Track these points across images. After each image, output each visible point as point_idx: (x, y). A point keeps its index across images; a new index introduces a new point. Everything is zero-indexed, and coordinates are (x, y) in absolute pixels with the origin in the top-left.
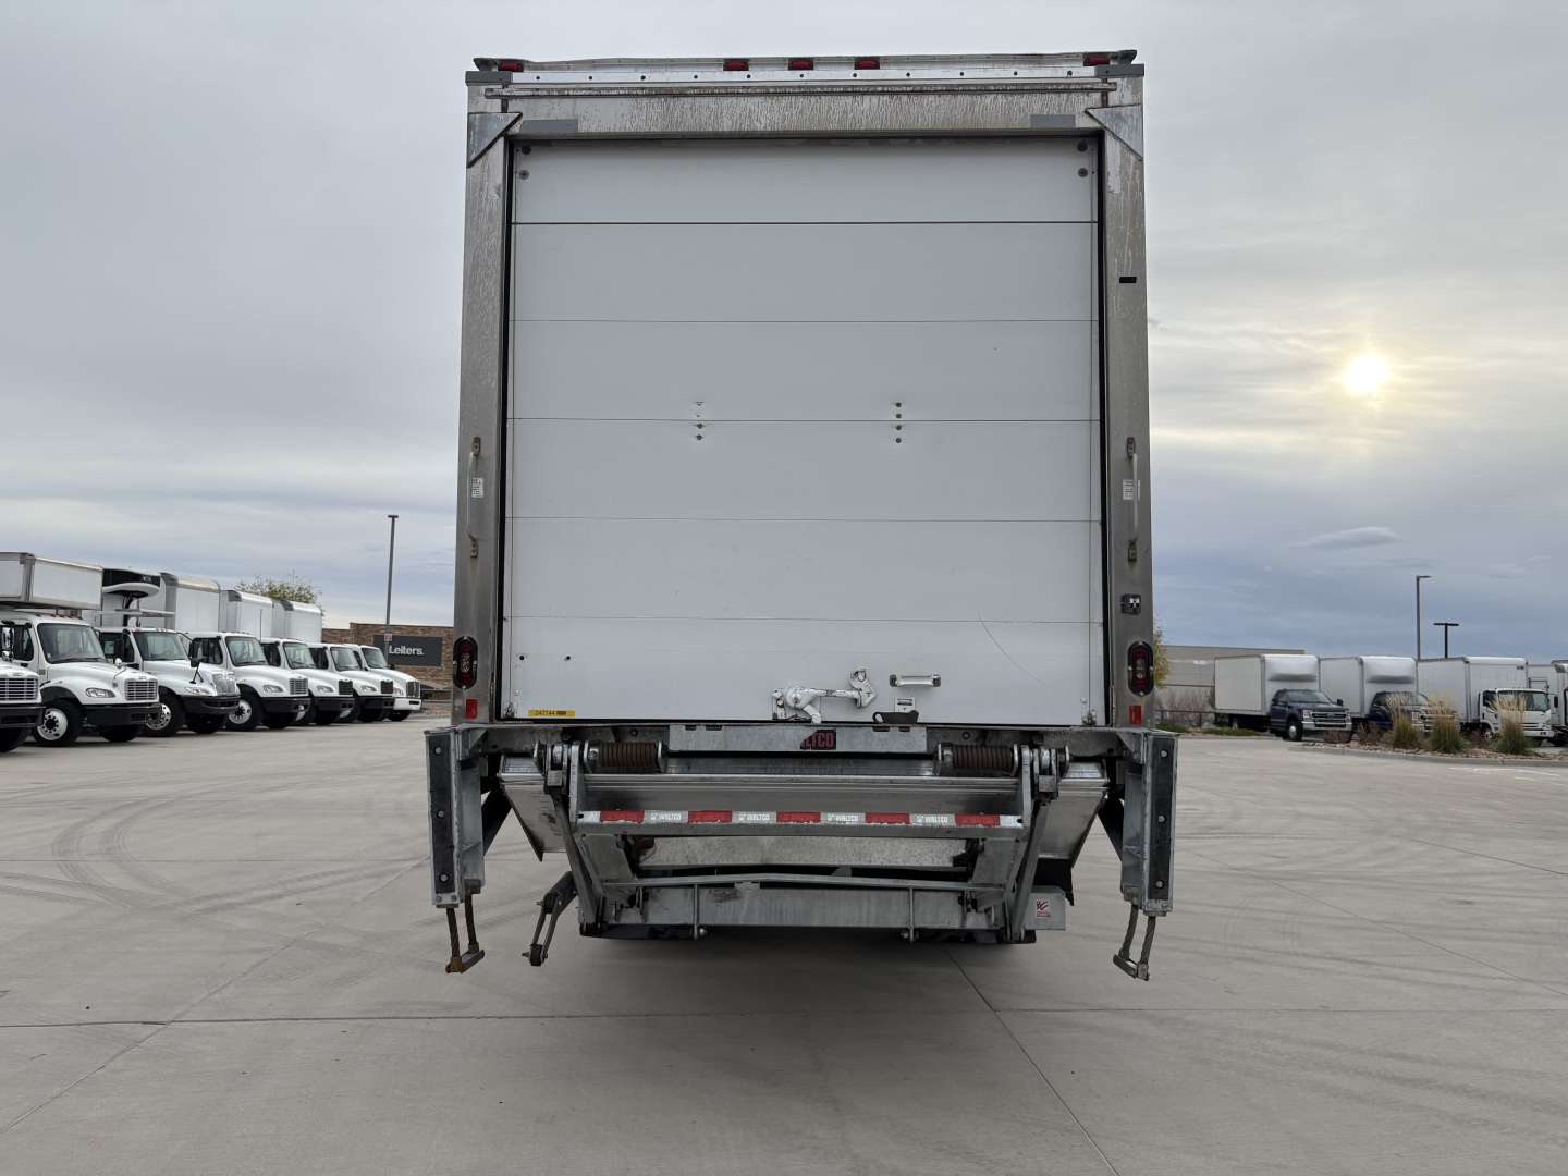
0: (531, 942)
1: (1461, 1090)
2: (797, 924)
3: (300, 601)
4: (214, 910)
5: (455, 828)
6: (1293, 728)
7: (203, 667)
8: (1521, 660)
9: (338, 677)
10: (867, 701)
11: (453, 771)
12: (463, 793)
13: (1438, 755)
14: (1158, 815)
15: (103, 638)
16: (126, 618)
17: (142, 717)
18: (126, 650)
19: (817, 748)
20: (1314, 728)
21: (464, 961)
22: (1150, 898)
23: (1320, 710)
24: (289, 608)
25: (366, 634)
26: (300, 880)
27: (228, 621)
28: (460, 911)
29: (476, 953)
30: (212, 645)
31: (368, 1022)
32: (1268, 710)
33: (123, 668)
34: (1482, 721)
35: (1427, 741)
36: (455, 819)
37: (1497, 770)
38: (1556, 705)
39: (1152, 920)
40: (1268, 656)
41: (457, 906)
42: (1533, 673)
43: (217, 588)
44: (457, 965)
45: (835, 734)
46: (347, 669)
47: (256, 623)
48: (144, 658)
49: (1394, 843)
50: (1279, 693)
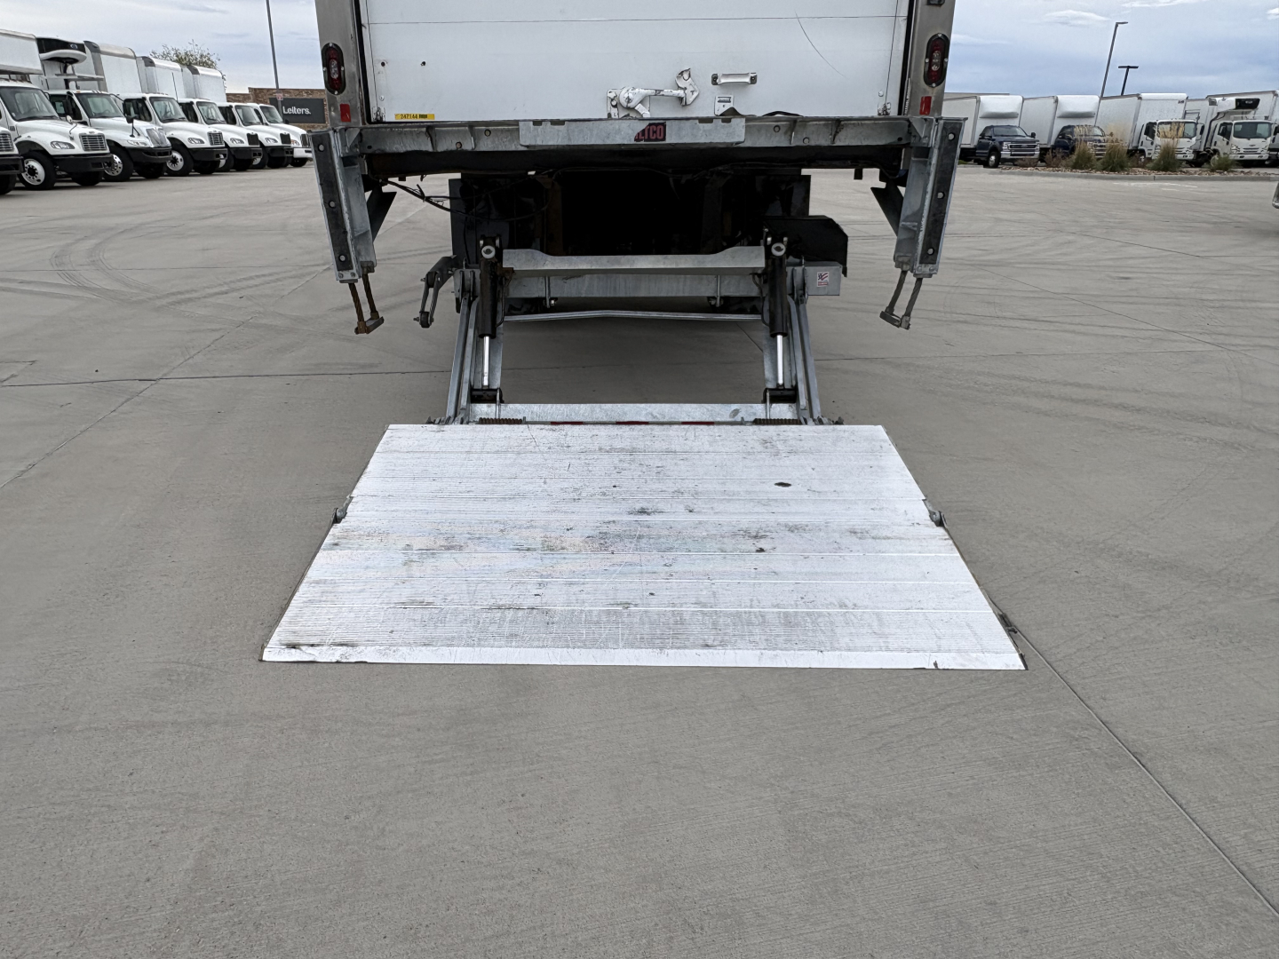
0: (419, 309)
1: (1124, 407)
2: (628, 295)
3: (203, 66)
4: (179, 303)
5: (346, 216)
6: (993, 158)
7: (137, 123)
8: (1183, 96)
9: (246, 130)
10: (691, 100)
11: (337, 166)
12: (349, 189)
13: (1105, 174)
14: (938, 192)
15: (54, 99)
16: (67, 82)
17: (99, 165)
18: (74, 110)
19: (649, 140)
20: (1009, 157)
21: (368, 324)
22: (921, 263)
23: (1017, 142)
24: (195, 72)
25: (262, 97)
26: (239, 281)
27: (148, 84)
28: (360, 286)
29: (377, 320)
30: (140, 105)
31: (306, 377)
32: (976, 143)
33: (74, 125)
34: (1140, 147)
35: (1099, 163)
36: (345, 209)
37: (1149, 184)
38: (1202, 133)
39: (919, 281)
40: (982, 98)
41: (356, 281)
42: (1191, 106)
43: (132, 54)
44: (363, 328)
45: (665, 126)
46: (251, 124)
47: (172, 86)
48: (90, 117)
49: (1071, 238)
50: (987, 128)
